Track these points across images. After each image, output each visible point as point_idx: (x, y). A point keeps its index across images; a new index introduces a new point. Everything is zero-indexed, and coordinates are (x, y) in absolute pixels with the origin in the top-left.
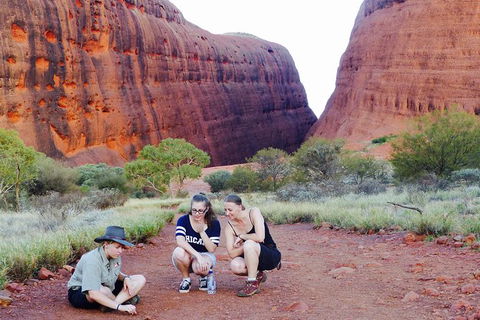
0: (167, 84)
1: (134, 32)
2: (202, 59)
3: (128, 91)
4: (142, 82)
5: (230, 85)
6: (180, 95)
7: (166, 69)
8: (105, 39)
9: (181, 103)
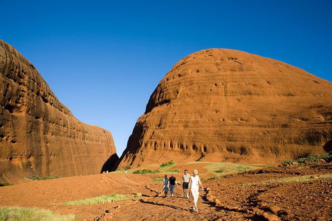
0: (58, 137)
1: (44, 110)
2: (77, 130)
3: (33, 135)
4: (44, 134)
5: (87, 142)
6: (64, 142)
7: (59, 131)
8: (24, 108)
9: (64, 146)
